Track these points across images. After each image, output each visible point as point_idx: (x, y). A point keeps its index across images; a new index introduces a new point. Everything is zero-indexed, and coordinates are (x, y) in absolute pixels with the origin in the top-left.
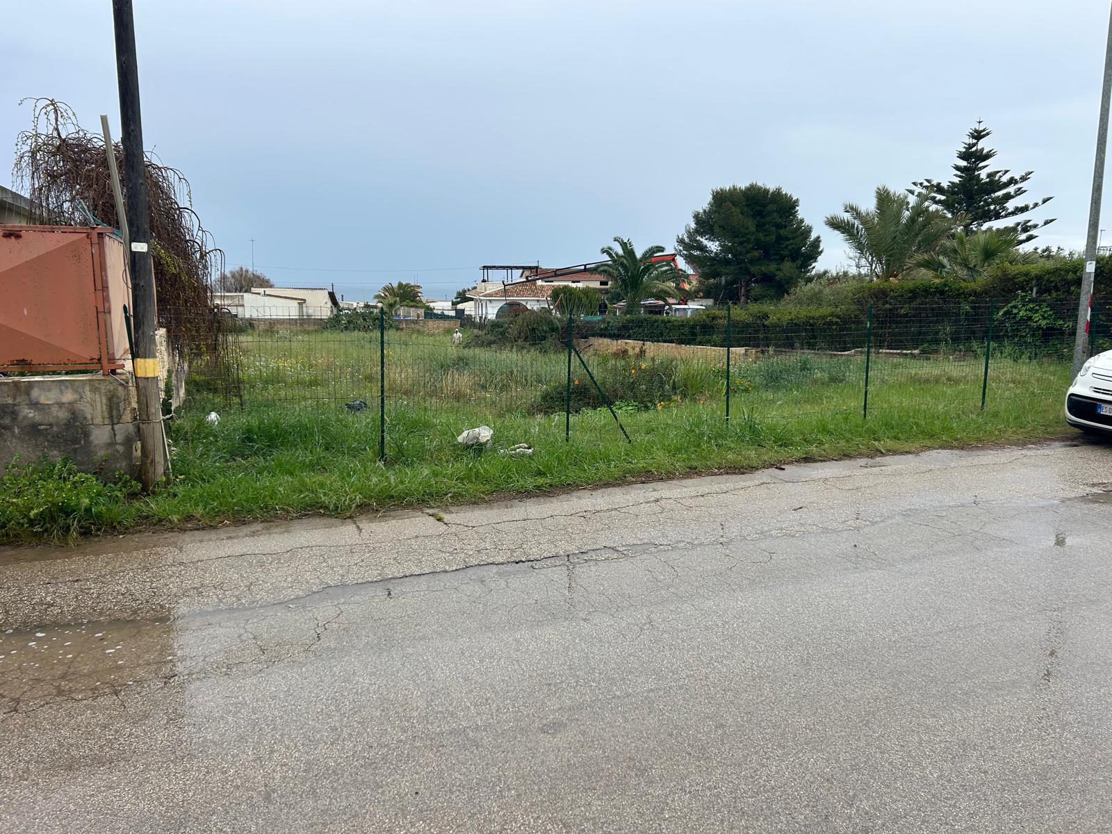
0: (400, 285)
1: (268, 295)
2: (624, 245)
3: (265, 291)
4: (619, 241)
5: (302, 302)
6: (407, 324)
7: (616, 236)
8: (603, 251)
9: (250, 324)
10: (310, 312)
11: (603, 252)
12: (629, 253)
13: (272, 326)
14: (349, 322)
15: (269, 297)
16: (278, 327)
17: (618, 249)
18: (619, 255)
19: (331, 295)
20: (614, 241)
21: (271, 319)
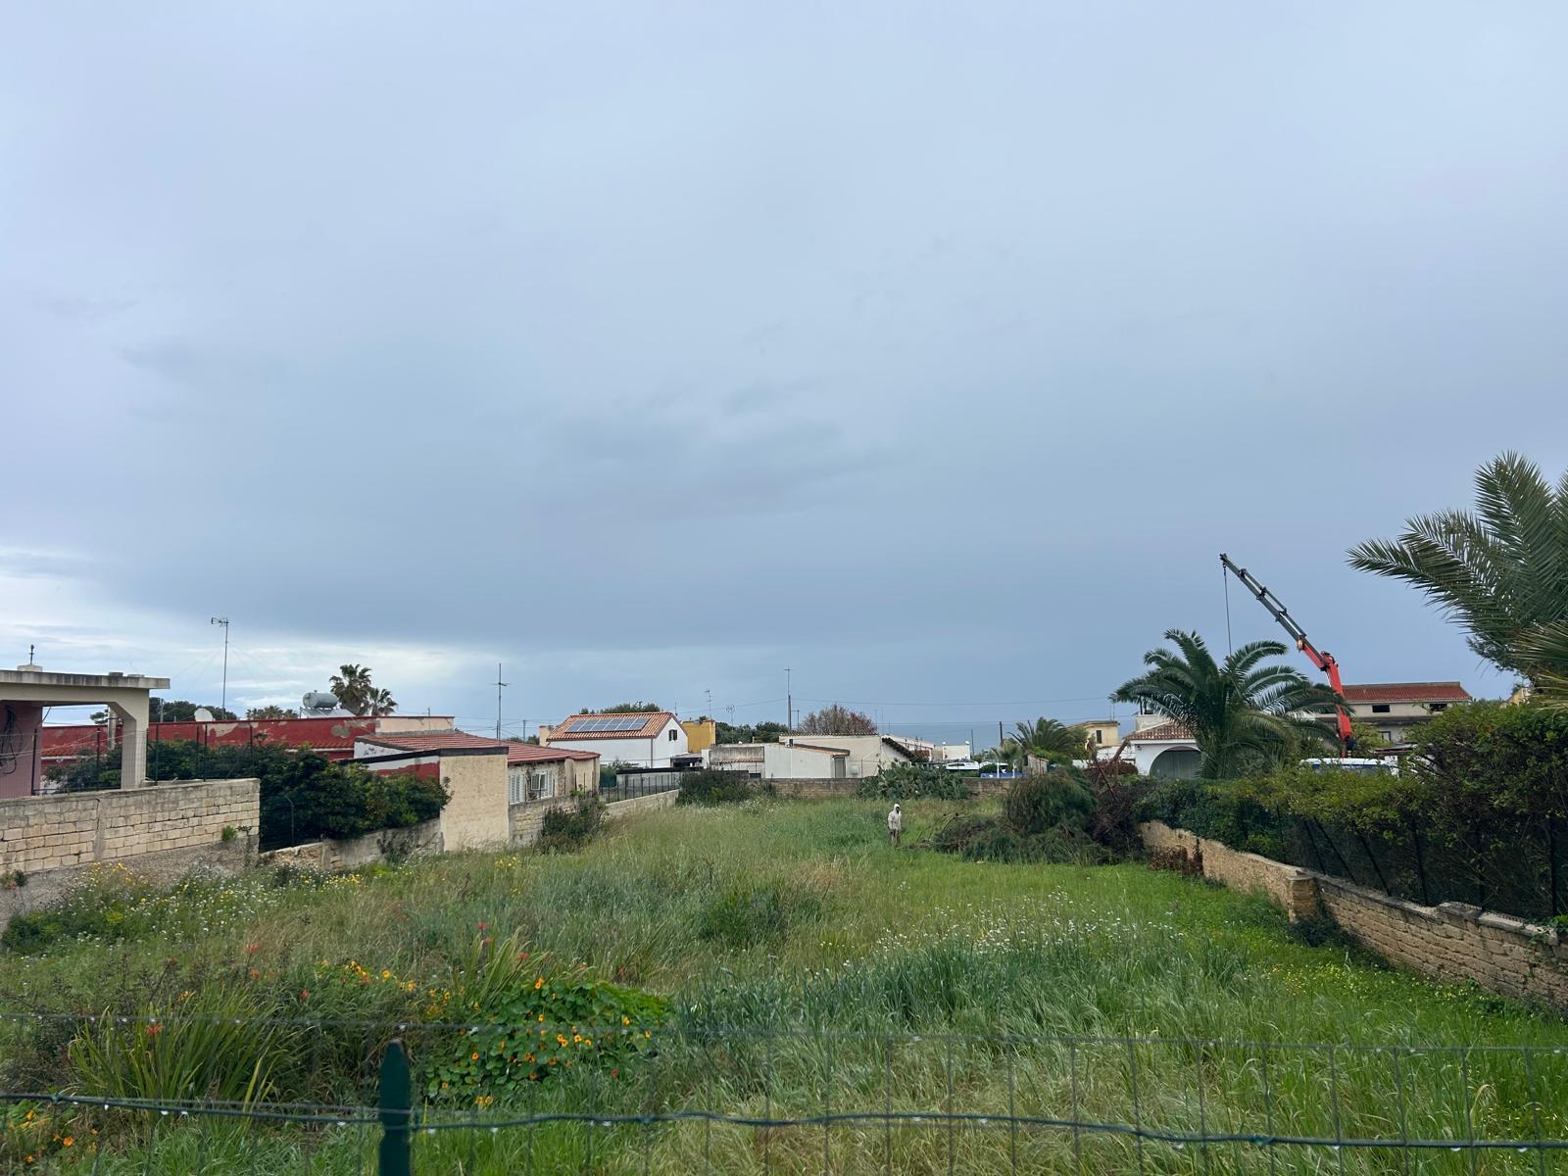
0: (1042, 723)
1: (797, 745)
2: (1185, 643)
3: (791, 741)
4: (1174, 638)
6: (984, 787)
7: (1169, 628)
8: (1149, 659)
9: (770, 788)
10: (855, 768)
11: (1150, 661)
12: (1200, 658)
13: (798, 790)
14: (891, 784)
15: (798, 749)
16: (805, 792)
17: (1177, 652)
18: (1177, 663)
19: (888, 742)
20: (1168, 638)
21: (797, 780)
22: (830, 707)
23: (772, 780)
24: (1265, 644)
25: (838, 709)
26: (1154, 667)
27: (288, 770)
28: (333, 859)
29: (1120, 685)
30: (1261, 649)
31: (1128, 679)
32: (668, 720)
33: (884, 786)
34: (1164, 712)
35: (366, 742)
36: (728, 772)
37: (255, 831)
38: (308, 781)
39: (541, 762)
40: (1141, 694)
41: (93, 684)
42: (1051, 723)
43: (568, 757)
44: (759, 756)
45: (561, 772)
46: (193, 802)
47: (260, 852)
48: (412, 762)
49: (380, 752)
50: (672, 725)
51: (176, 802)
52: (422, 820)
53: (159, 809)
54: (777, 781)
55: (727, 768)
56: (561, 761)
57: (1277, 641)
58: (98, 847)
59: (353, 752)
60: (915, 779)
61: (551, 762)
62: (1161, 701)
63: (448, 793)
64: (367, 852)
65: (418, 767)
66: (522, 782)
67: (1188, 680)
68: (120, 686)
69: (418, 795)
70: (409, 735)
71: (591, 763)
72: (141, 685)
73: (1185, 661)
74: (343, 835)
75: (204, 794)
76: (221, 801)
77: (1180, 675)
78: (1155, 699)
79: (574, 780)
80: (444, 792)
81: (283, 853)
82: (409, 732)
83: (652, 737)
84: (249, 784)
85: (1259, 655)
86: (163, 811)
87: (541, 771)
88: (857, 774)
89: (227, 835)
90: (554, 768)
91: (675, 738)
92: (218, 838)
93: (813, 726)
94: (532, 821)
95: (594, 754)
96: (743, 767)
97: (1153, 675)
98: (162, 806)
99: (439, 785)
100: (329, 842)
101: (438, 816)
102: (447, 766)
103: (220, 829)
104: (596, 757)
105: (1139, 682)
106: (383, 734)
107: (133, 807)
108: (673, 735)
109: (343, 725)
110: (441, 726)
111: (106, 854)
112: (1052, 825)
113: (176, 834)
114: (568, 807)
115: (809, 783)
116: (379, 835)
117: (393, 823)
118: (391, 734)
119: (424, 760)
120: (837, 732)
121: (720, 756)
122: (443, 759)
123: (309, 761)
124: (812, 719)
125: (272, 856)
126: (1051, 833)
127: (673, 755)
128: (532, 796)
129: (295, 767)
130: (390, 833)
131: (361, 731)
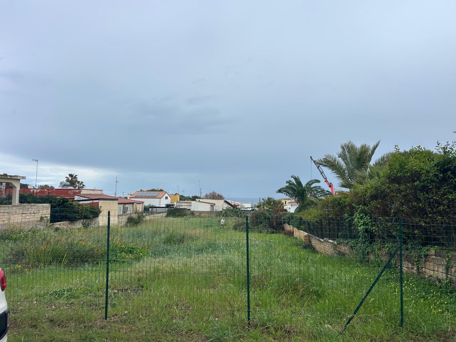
0: (268, 198)
1: (201, 202)
2: (296, 179)
3: (199, 200)
4: (293, 177)
5: (213, 205)
9: (193, 213)
10: (216, 209)
11: (287, 183)
12: (299, 183)
13: (200, 214)
14: (225, 213)
16: (202, 215)
17: (294, 181)
18: (293, 184)
19: (226, 202)
20: (291, 177)
21: (200, 211)
22: (212, 192)
23: (193, 211)
24: (315, 180)
25: (214, 192)
26: (288, 184)
27: (58, 202)
28: (70, 226)
29: (279, 189)
30: (314, 181)
31: (281, 187)
32: (165, 194)
33: (223, 214)
34: (289, 196)
35: (78, 196)
36: (181, 209)
37: (49, 218)
38: (63, 205)
39: (127, 203)
40: (284, 191)
41: (6, 177)
42: (271, 198)
43: (135, 202)
44: (190, 205)
45: (133, 206)
46: (33, 209)
47: (50, 223)
48: (91, 201)
49: (82, 198)
50: (166, 195)
51: (28, 209)
52: (94, 217)
53: (24, 210)
54: (195, 211)
55: (181, 207)
56: (133, 203)
57: (318, 179)
58: (9, 219)
59: (74, 198)
60: (232, 212)
61: (130, 203)
62: (289, 193)
63: (101, 210)
64: (79, 225)
65: (93, 203)
66: (122, 209)
67: (295, 188)
68: (13, 178)
69: (93, 210)
70: (90, 195)
71: (142, 204)
72: (18, 178)
73: (295, 184)
74: (72, 220)
75: (36, 207)
76: (40, 209)
77: (293, 187)
78: (287, 192)
79: (136, 209)
80: (100, 210)
81: (56, 224)
82: (90, 194)
83: (160, 198)
84: (48, 205)
85: (313, 183)
86: (25, 211)
87: (127, 206)
88: (217, 210)
89: (42, 218)
90: (131, 205)
91: (167, 199)
92: (39, 219)
93: (207, 197)
94: (124, 219)
95: (142, 202)
96: (185, 207)
97: (287, 186)
98: (25, 210)
99: (99, 209)
100: (68, 221)
101: (98, 216)
102: (101, 203)
103: (40, 217)
104: (143, 203)
105: (283, 188)
106: (83, 194)
107: (18, 210)
108: (167, 198)
109: (72, 191)
110: (99, 193)
111: (11, 221)
112: (261, 224)
113: (28, 217)
114: (135, 216)
115: (203, 212)
116: (82, 221)
117: (86, 217)
118: (85, 194)
119: (95, 201)
120: (213, 199)
121: (179, 204)
122: (100, 201)
123: (64, 200)
124: (207, 195)
125: (53, 224)
126: (261, 225)
127: (166, 203)
128: (124, 212)
129: (60, 201)
130: (85, 220)
131: (77, 193)
